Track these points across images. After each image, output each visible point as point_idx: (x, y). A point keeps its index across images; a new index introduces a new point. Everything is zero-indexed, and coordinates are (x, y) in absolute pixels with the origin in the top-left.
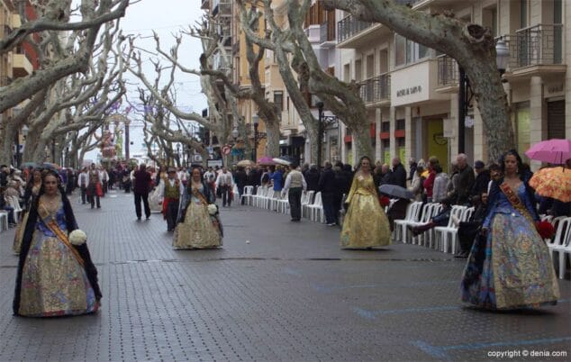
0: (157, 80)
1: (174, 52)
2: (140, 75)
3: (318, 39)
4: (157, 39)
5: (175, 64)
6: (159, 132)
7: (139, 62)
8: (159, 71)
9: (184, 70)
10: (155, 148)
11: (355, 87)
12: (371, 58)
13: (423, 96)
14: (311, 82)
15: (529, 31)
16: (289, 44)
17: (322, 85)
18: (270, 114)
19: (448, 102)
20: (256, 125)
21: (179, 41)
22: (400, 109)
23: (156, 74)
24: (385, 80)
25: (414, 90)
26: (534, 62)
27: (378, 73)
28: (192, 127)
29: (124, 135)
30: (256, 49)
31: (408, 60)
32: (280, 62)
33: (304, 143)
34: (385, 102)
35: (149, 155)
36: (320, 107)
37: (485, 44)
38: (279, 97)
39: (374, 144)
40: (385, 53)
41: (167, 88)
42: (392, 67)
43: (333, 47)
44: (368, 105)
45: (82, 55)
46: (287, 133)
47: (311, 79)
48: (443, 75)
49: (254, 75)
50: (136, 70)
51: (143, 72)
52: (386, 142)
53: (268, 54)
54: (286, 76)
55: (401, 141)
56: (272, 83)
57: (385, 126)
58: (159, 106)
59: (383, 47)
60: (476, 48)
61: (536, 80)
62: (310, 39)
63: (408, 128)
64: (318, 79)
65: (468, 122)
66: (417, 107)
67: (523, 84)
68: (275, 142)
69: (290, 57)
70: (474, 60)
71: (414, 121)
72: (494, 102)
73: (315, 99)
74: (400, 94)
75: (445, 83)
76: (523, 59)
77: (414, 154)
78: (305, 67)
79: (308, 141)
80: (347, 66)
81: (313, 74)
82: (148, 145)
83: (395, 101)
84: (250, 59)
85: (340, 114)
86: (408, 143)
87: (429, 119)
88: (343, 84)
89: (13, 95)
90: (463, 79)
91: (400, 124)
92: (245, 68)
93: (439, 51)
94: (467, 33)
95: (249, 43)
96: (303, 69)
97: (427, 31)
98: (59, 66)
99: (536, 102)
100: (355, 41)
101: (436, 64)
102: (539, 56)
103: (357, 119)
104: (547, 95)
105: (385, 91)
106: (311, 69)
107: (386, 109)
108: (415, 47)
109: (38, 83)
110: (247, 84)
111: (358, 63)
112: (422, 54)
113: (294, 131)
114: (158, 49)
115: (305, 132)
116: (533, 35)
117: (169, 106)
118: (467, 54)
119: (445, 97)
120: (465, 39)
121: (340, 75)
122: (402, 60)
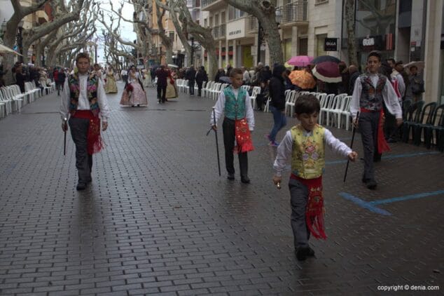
0: (111, 25)
1: (120, 11)
2: (103, 22)
3: (191, 6)
4: (111, 4)
5: (120, 17)
6: (113, 50)
7: (103, 16)
8: (112, 20)
9: (125, 20)
10: (110, 59)
11: (209, 30)
12: (217, 16)
13: (242, 35)
14: (188, 27)
15: (291, 5)
16: (177, 8)
17: (192, 28)
18: (168, 42)
19: (253, 38)
20: (161, 48)
21: (122, 6)
22: (231, 41)
23: (111, 22)
24: (224, 27)
25: (238, 32)
26: (294, 20)
27: (220, 23)
28: (129, 48)
29: (94, 53)
30: (161, 10)
31: (235, 18)
32: (173, 17)
33: (184, 58)
34: (223, 37)
35: (107, 62)
36: (192, 40)
37: (270, 11)
38: (172, 34)
39: (218, 58)
40: (224, 14)
41: (116, 29)
42: (227, 21)
43: (199, 10)
44: (215, 39)
45: (76, 12)
46: (176, 52)
47: (188, 26)
48: (251, 25)
49: (160, 23)
50: (101, 20)
51: (105, 20)
52: (224, 57)
53: (167, 12)
54: (176, 24)
55: (231, 57)
56: (169, 27)
57: (224, 49)
58: (112, 38)
59: (223, 11)
60: (266, 12)
61: (295, 29)
62: (188, 6)
63: (234, 50)
64: (191, 26)
65: (262, 48)
66: (239, 40)
67: (288, 30)
68: (170, 57)
69: (178, 15)
70: (265, 18)
71: (237, 47)
72: (274, 38)
73: (190, 36)
74: (231, 34)
75: (252, 28)
76: (289, 18)
77: (237, 63)
78: (185, 19)
79: (186, 56)
80: (206, 20)
81: (189, 23)
82: (107, 57)
83: (229, 37)
84: (158, 16)
85: (201, 43)
86: (234, 57)
87: (244, 46)
88: (203, 28)
89: (42, 31)
90: (260, 27)
91: (231, 49)
92: (155, 19)
93: (249, 14)
94: (262, 5)
95: (158, 7)
96: (184, 20)
97: (244, 4)
98: (65, 17)
99: (295, 39)
100: (209, 7)
101: (248, 20)
102: (296, 17)
103: (210, 45)
104: (299, 36)
105: (224, 32)
106: (188, 21)
107: (224, 41)
108: (238, 11)
109: (55, 25)
110: (156, 28)
111: (211, 18)
112: (241, 15)
113: (179, 51)
114: (112, 9)
115: (185, 52)
116: (294, 6)
117: (118, 38)
118: (262, 15)
119: (252, 36)
120: (262, 8)
121: (202, 24)
122: (232, 17)
